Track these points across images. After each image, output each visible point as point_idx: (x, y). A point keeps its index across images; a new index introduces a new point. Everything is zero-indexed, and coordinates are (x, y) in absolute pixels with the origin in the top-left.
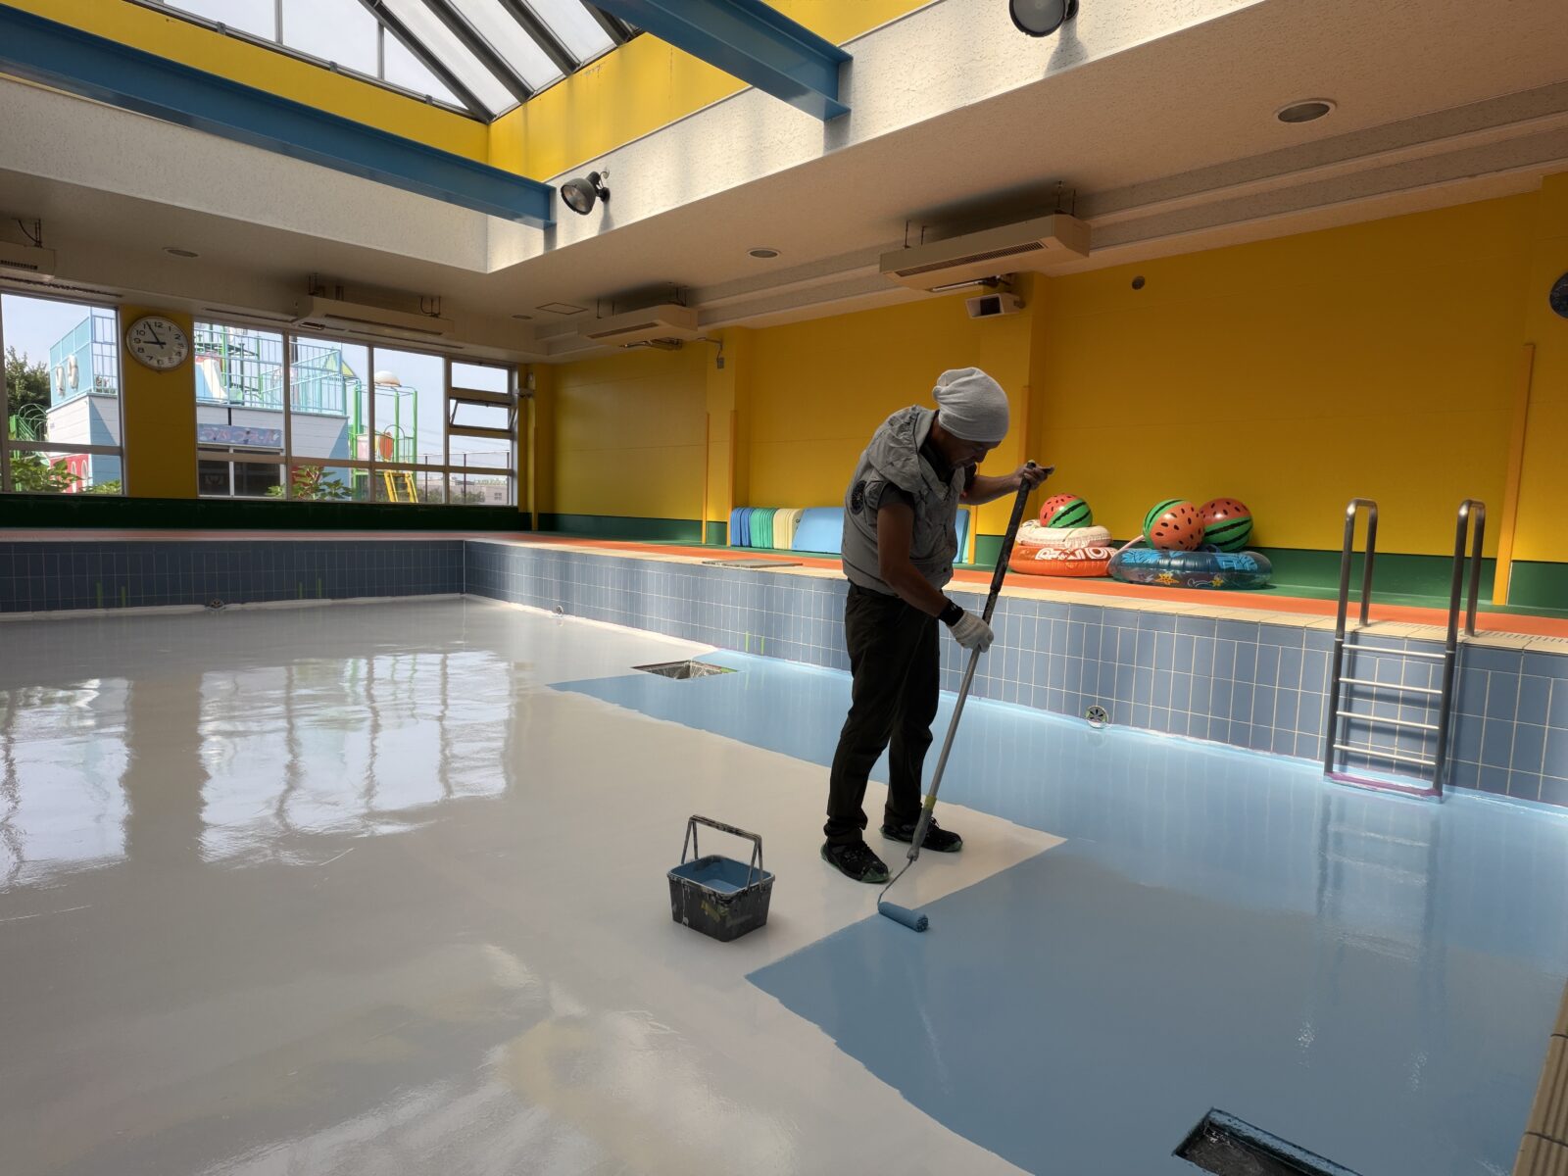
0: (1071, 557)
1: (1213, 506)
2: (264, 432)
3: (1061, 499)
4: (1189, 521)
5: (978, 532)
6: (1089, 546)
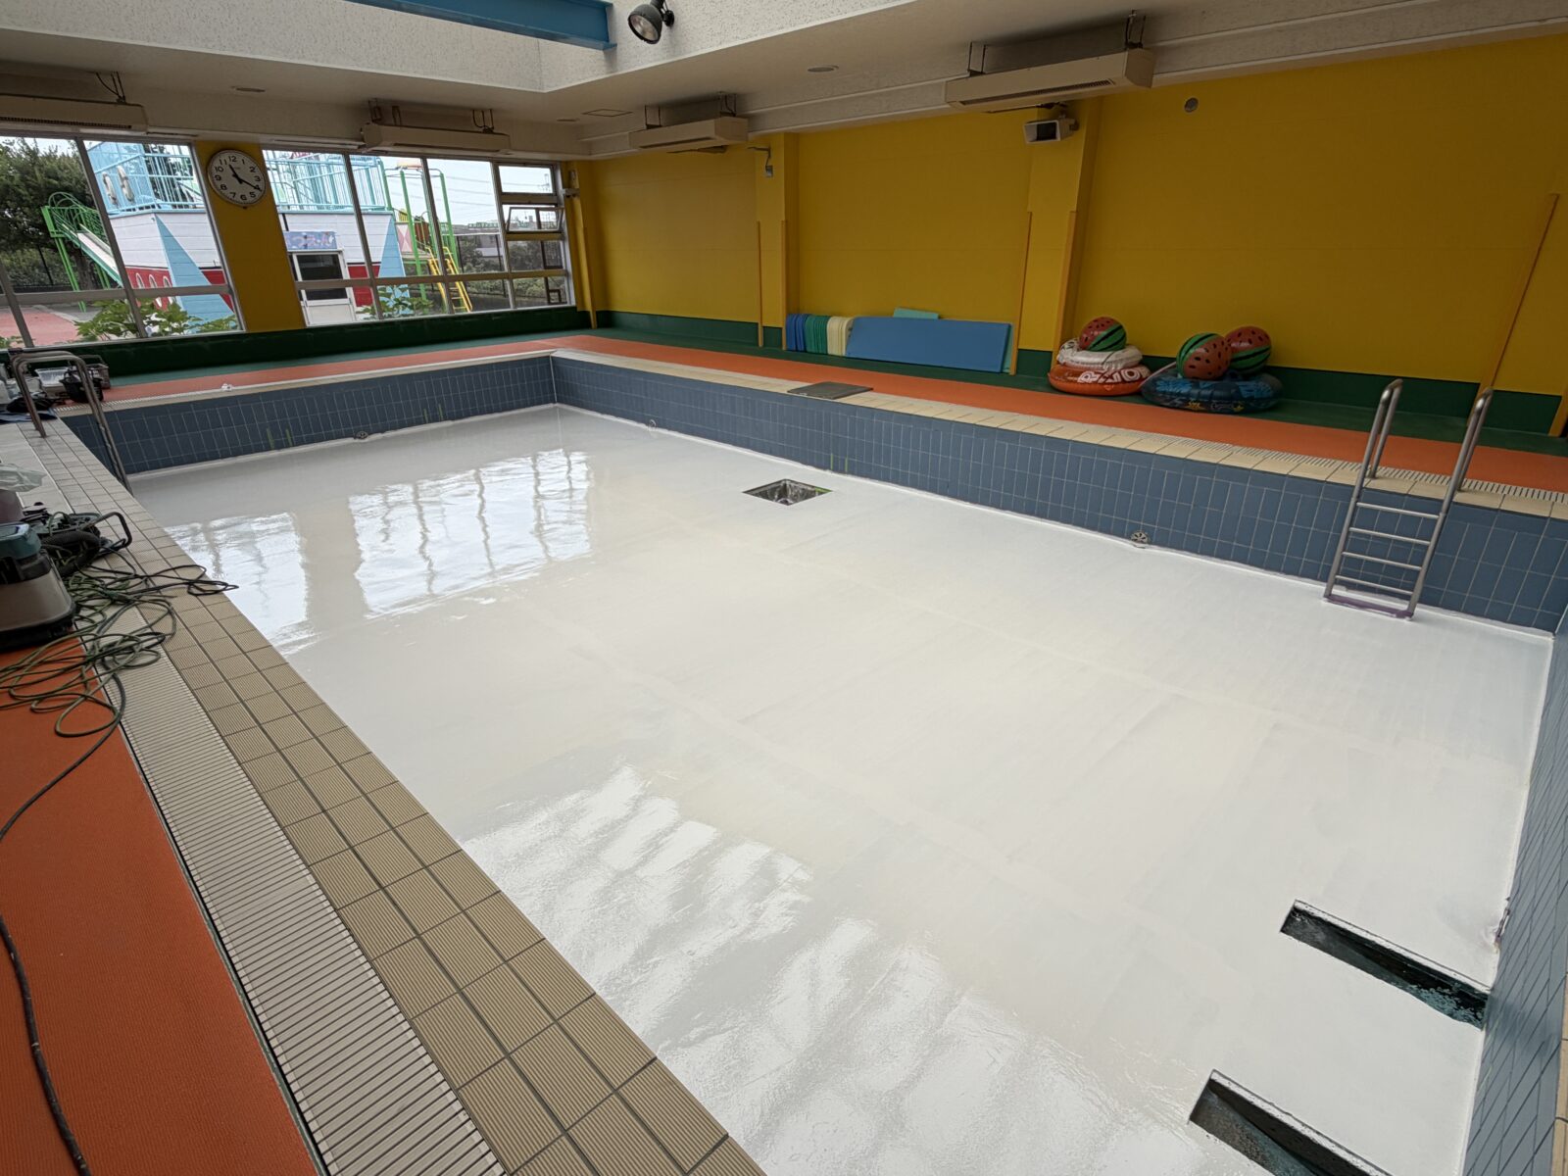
0: (1110, 381)
1: (1240, 335)
2: (320, 235)
3: (1101, 323)
4: (1219, 355)
5: (1020, 347)
6: (1124, 368)
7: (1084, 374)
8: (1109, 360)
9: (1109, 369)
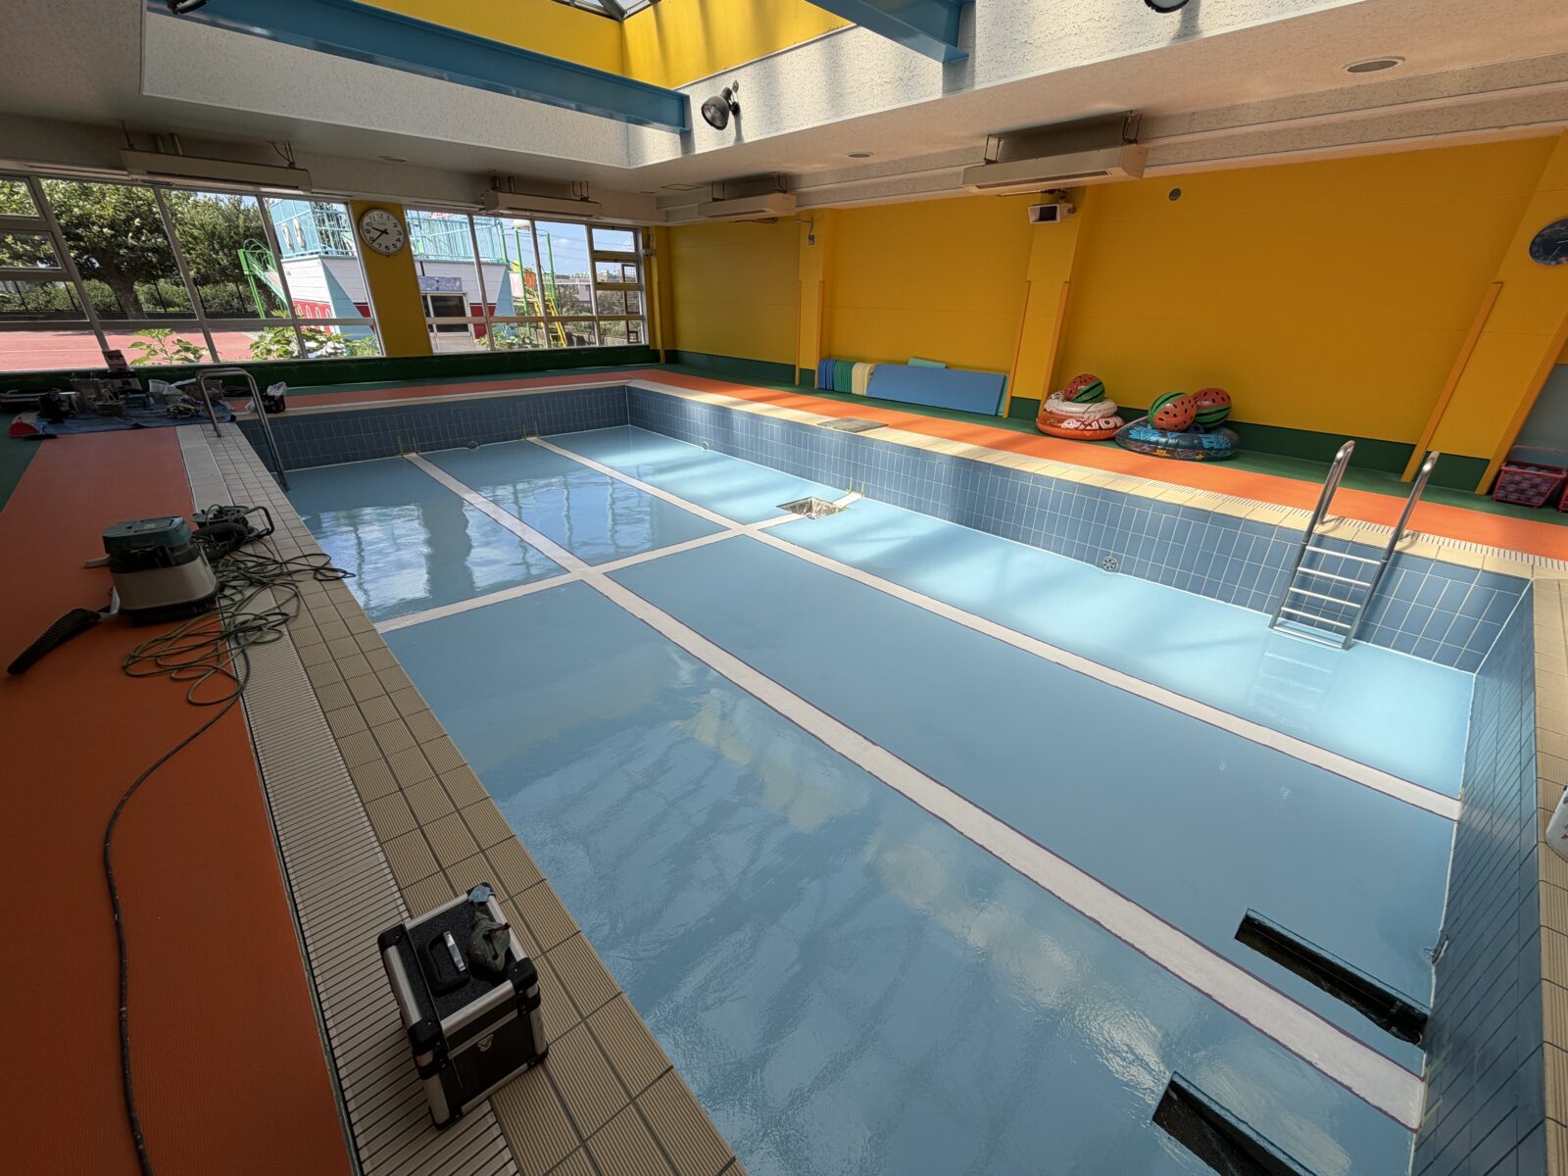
0: (1089, 428)
1: (1205, 394)
2: (449, 280)
3: (1083, 380)
4: (1186, 411)
5: (1013, 395)
6: (1102, 417)
7: (1067, 421)
8: (1089, 410)
9: (1089, 418)
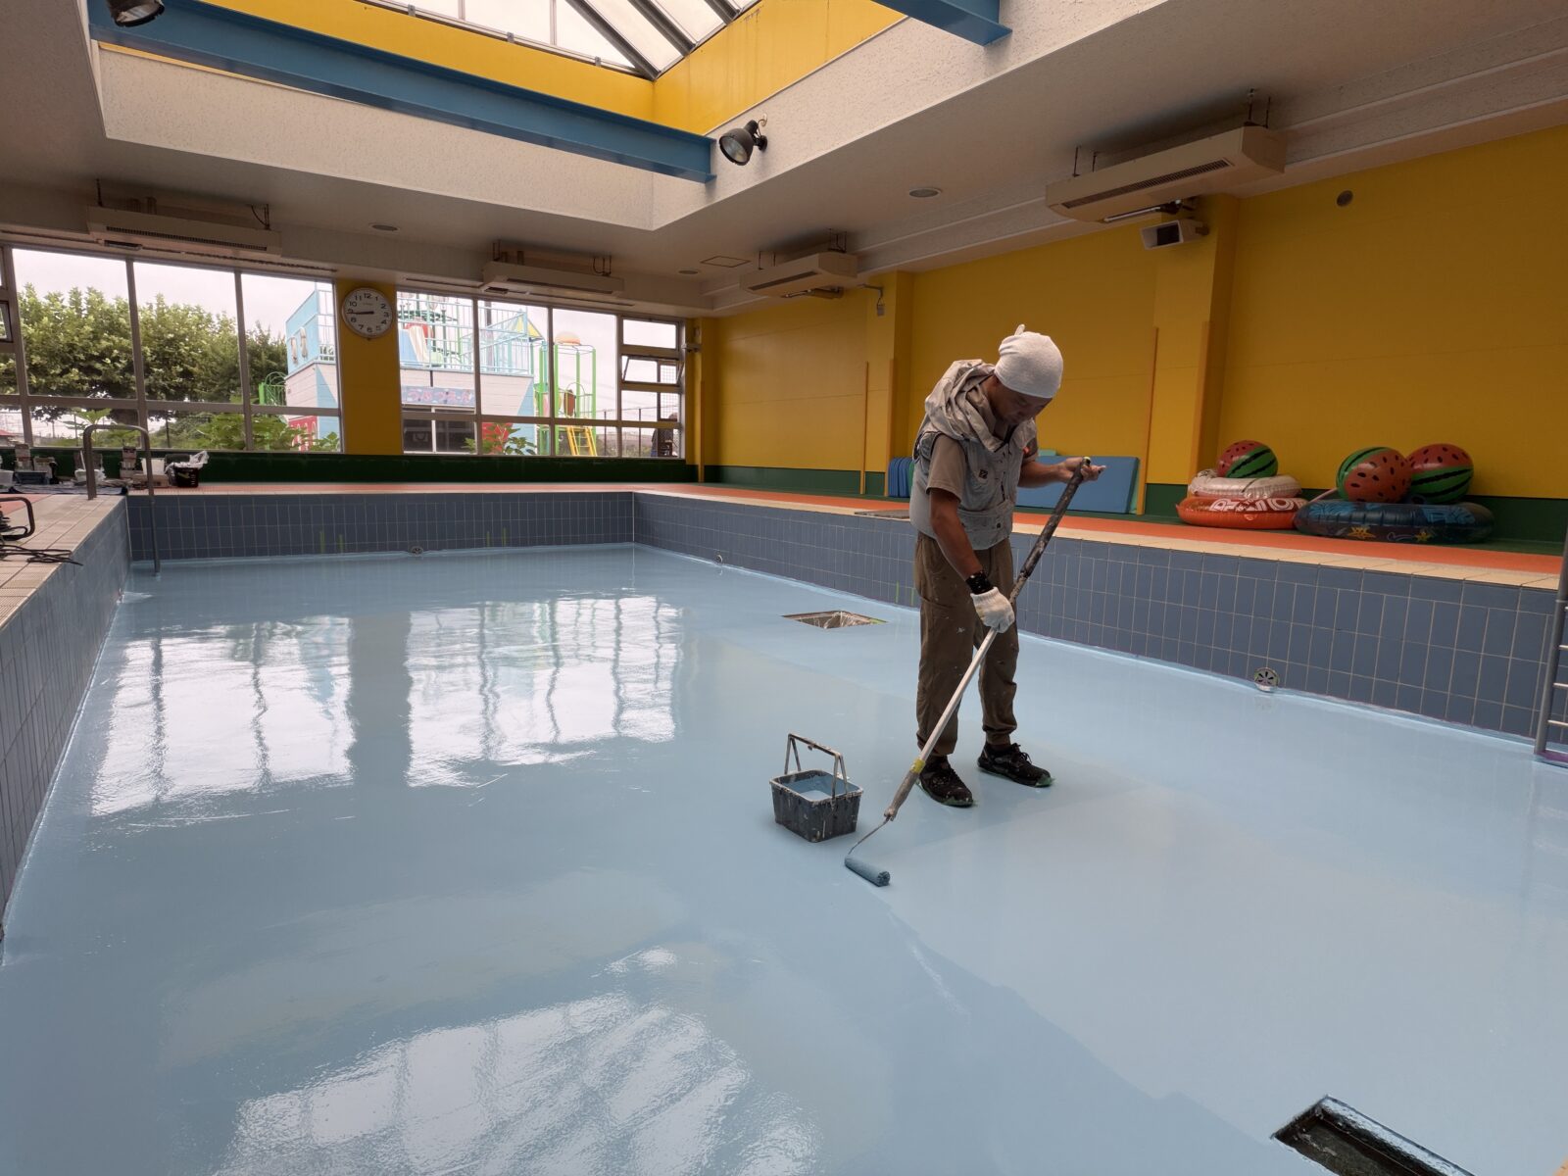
0: (1251, 509)
1: (1427, 453)
3: (1242, 447)
4: (1392, 471)
5: (1149, 482)
6: (1272, 496)
7: (1219, 501)
8: (1250, 487)
9: (1252, 497)
